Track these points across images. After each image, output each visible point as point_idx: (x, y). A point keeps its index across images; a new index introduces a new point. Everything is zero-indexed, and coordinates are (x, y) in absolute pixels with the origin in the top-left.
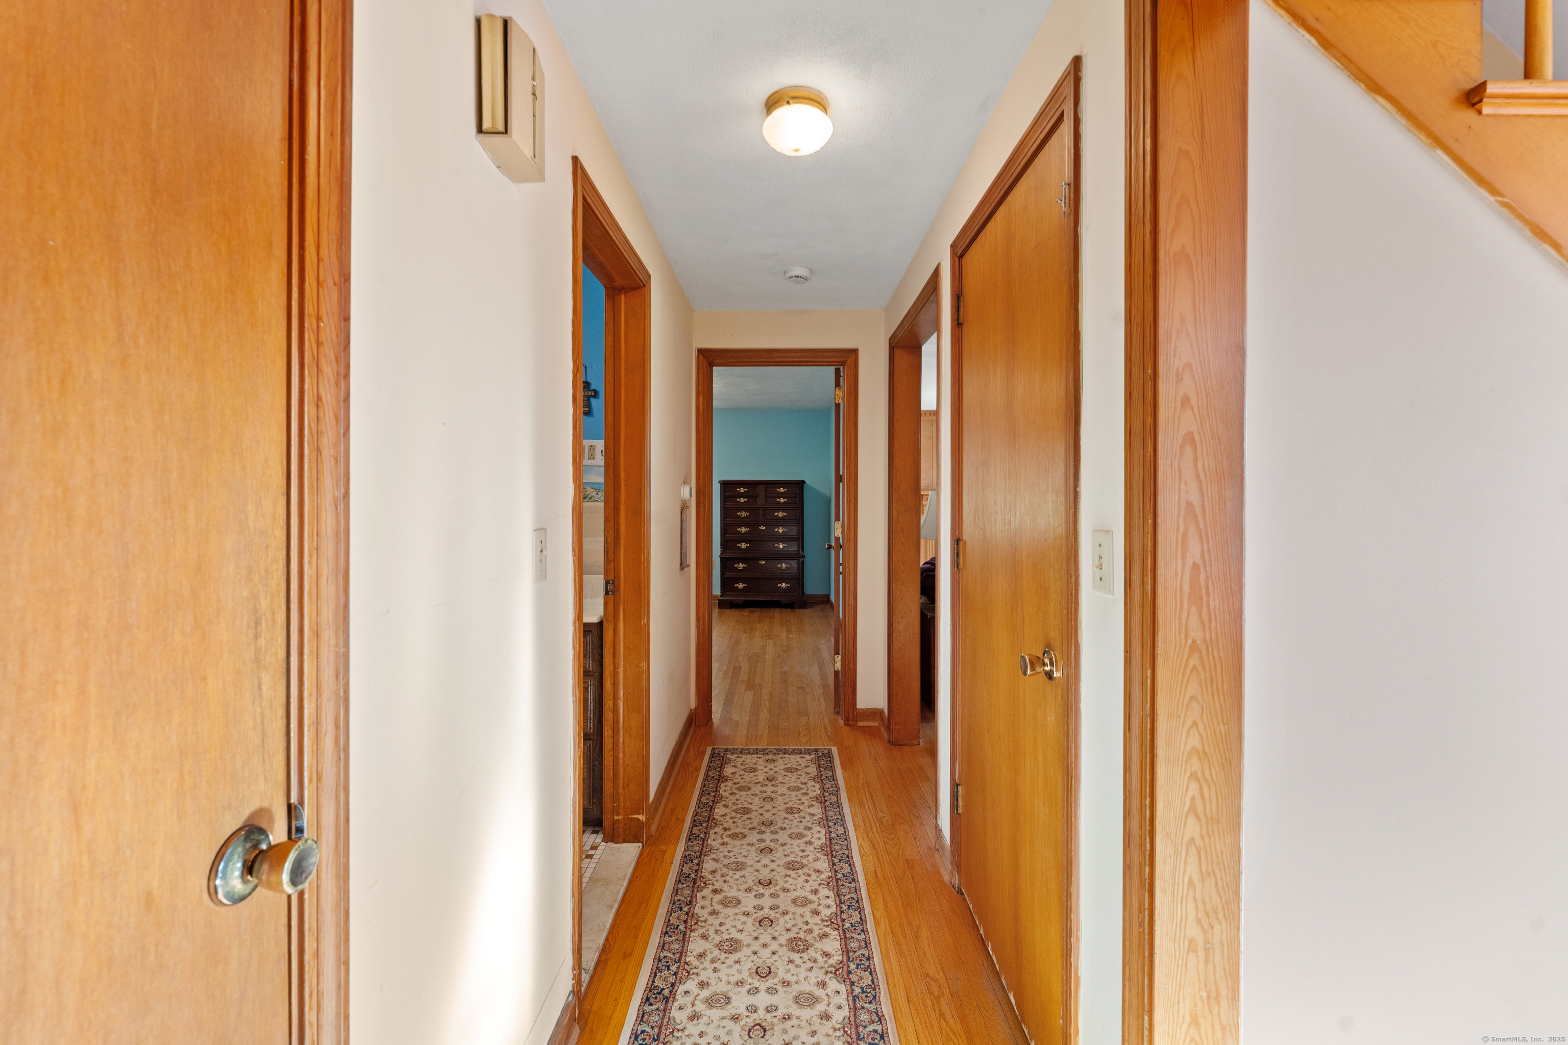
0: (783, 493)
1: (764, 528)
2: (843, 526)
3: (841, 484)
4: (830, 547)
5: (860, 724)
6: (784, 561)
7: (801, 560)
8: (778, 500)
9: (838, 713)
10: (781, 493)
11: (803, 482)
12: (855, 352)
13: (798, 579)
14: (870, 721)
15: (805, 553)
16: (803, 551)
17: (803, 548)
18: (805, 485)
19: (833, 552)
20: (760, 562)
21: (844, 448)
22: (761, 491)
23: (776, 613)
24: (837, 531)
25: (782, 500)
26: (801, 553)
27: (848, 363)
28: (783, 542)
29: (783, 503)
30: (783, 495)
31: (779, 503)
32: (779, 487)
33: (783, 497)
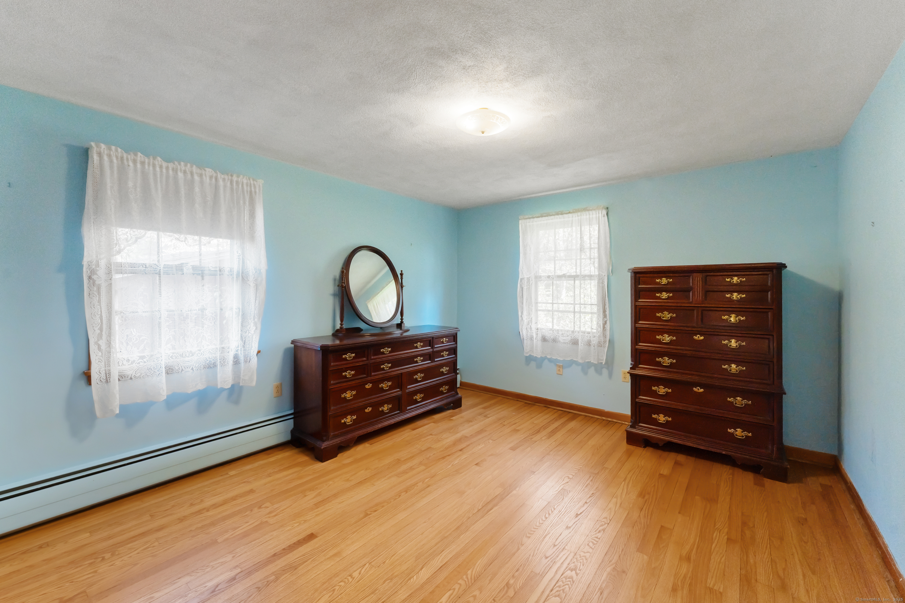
0: (737, 284)
1: (702, 339)
8: (728, 296)
10: (734, 284)
11: (781, 267)
18: (784, 272)
22: (696, 281)
25: (735, 296)
29: (741, 300)
30: (738, 288)
31: (730, 300)
32: (732, 276)
33: (739, 292)
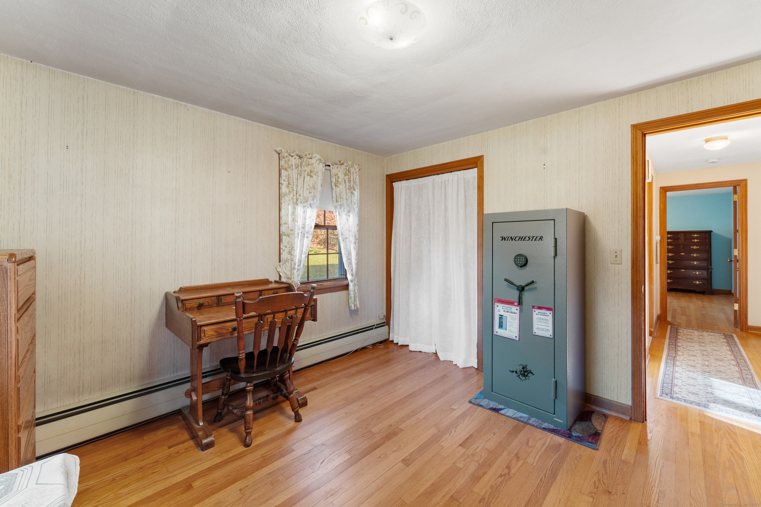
0: (696, 237)
1: (684, 254)
2: (739, 251)
3: (738, 233)
4: (731, 261)
5: (750, 331)
6: (698, 270)
7: (710, 270)
8: (693, 240)
9: (737, 327)
10: (695, 237)
11: (710, 232)
12: (746, 180)
13: (709, 279)
14: (757, 331)
15: (713, 267)
16: (711, 266)
17: (711, 264)
18: (712, 233)
19: (733, 263)
20: (681, 270)
21: (739, 219)
22: (682, 236)
23: (693, 295)
24: (736, 252)
25: (696, 240)
26: (710, 267)
27: (741, 185)
28: (696, 261)
29: (697, 242)
30: (696, 238)
31: (694, 242)
32: (694, 234)
33: (697, 239)
